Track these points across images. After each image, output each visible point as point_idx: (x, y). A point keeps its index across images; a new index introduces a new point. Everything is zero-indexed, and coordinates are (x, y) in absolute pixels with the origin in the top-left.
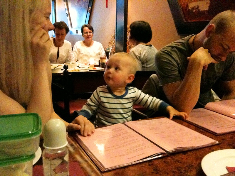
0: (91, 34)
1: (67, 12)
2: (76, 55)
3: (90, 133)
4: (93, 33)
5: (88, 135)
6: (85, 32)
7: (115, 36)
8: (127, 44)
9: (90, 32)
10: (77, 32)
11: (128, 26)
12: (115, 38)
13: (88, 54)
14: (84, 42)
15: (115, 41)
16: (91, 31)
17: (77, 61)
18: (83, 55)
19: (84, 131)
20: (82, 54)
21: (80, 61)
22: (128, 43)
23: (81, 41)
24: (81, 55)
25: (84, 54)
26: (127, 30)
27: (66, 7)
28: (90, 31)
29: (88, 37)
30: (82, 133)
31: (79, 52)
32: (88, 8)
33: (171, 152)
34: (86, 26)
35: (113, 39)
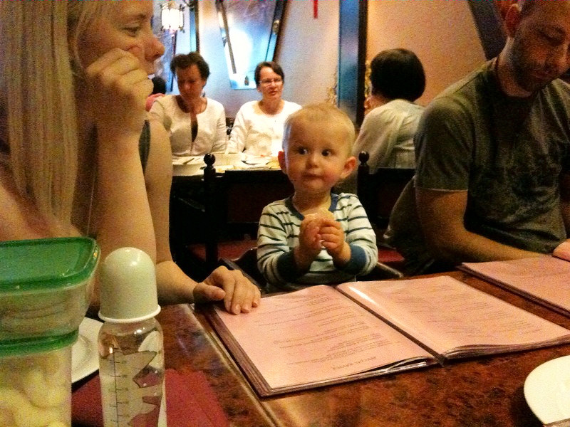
0: (279, 83)
1: (224, 35)
2: (241, 135)
3: (247, 308)
4: (283, 82)
5: (243, 312)
6: (265, 78)
7: (338, 88)
8: (366, 107)
9: (276, 80)
10: (247, 83)
11: (368, 62)
12: (335, 94)
13: (269, 133)
14: (261, 104)
15: (337, 101)
16: (279, 77)
17: (245, 149)
18: (258, 134)
19: (232, 301)
20: (254, 132)
21: (251, 149)
22: (368, 103)
23: (255, 102)
24: (254, 136)
25: (262, 132)
26: (366, 72)
27: (222, 24)
28: (275, 76)
29: (272, 91)
30: (228, 305)
31: (250, 128)
32: (273, 24)
33: (447, 356)
34: (267, 65)
35: (332, 95)
